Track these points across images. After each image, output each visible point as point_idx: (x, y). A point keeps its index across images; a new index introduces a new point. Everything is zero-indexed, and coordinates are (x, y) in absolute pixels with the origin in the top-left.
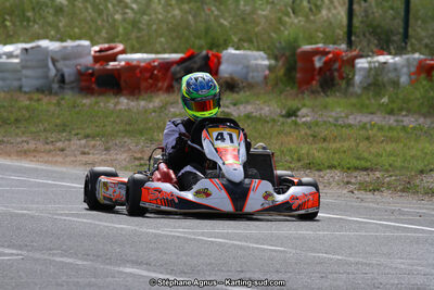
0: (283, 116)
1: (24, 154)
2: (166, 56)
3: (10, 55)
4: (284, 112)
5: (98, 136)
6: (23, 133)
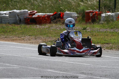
0: (82, 30)
1: (13, 40)
2: (48, 14)
3: (5, 14)
4: (82, 29)
5: (33, 35)
6: (12, 35)
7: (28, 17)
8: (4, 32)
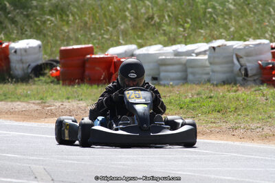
3: (196, 53)
7: (270, 64)
8: (219, 112)
